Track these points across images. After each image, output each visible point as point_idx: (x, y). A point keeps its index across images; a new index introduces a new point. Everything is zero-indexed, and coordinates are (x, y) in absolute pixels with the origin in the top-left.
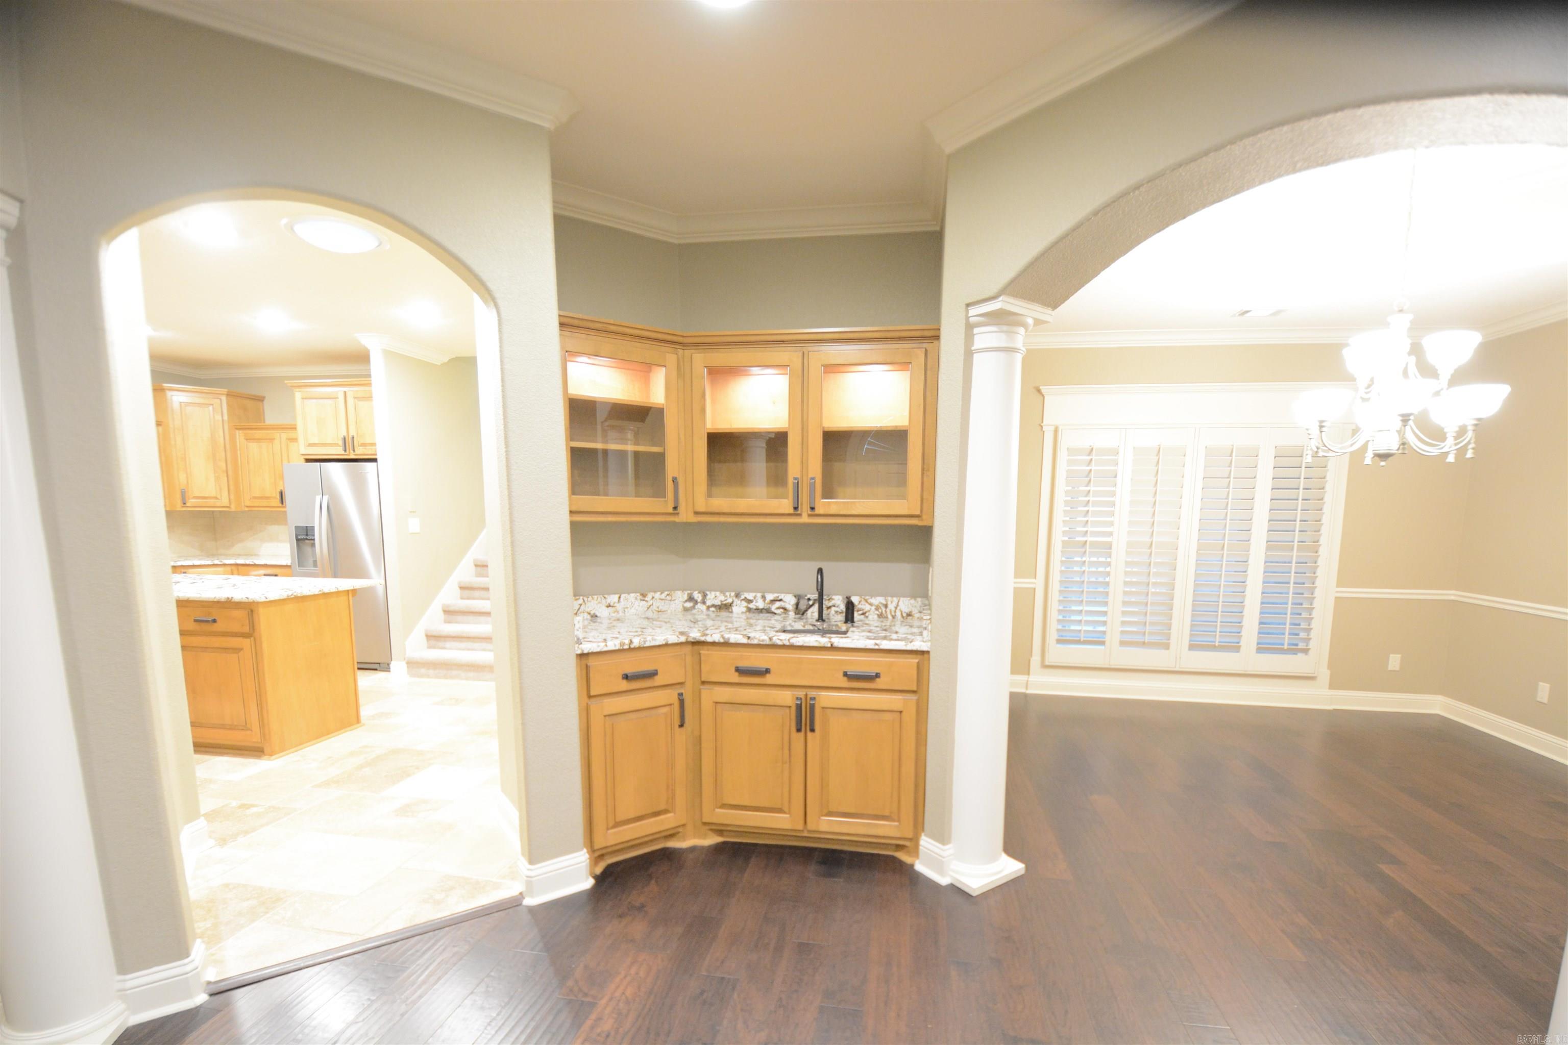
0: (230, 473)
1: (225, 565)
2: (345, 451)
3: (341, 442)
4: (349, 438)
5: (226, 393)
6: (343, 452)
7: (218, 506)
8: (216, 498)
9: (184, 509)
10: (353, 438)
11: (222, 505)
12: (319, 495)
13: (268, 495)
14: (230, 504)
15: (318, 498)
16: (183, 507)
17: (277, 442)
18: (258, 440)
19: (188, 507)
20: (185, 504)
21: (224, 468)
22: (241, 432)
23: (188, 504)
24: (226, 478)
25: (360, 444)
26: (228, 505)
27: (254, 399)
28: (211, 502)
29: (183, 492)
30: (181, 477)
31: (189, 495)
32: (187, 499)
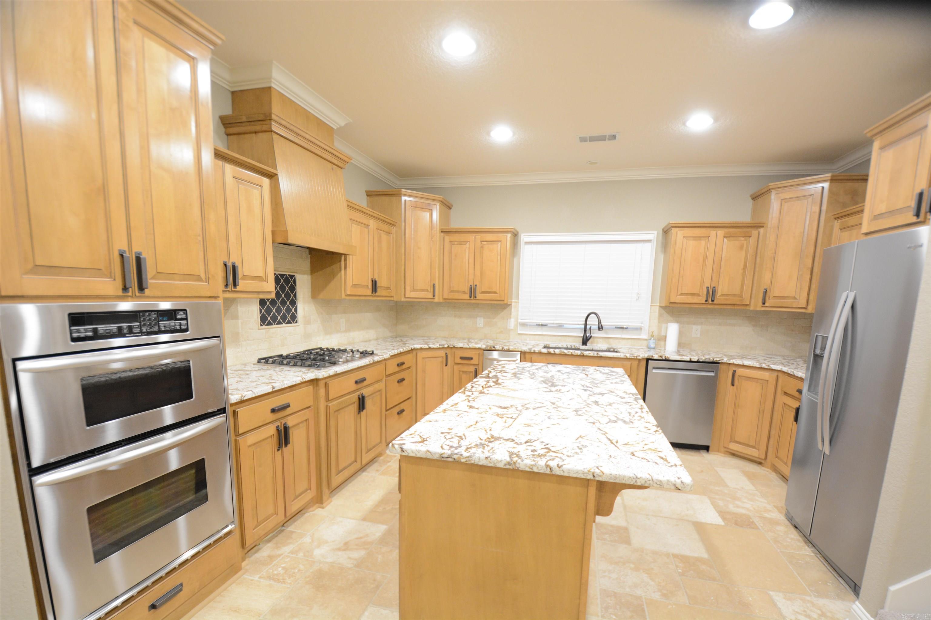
2: (917, 216)
3: (914, 203)
5: (829, 178)
6: (914, 220)
7: (795, 306)
8: (794, 298)
9: (763, 309)
11: (798, 306)
14: (807, 305)
16: (762, 307)
18: (850, 228)
19: (767, 307)
20: (764, 303)
21: (810, 265)
22: (838, 221)
23: (767, 304)
26: (805, 307)
28: (788, 302)
29: (766, 292)
30: (767, 277)
31: (770, 294)
32: (767, 298)
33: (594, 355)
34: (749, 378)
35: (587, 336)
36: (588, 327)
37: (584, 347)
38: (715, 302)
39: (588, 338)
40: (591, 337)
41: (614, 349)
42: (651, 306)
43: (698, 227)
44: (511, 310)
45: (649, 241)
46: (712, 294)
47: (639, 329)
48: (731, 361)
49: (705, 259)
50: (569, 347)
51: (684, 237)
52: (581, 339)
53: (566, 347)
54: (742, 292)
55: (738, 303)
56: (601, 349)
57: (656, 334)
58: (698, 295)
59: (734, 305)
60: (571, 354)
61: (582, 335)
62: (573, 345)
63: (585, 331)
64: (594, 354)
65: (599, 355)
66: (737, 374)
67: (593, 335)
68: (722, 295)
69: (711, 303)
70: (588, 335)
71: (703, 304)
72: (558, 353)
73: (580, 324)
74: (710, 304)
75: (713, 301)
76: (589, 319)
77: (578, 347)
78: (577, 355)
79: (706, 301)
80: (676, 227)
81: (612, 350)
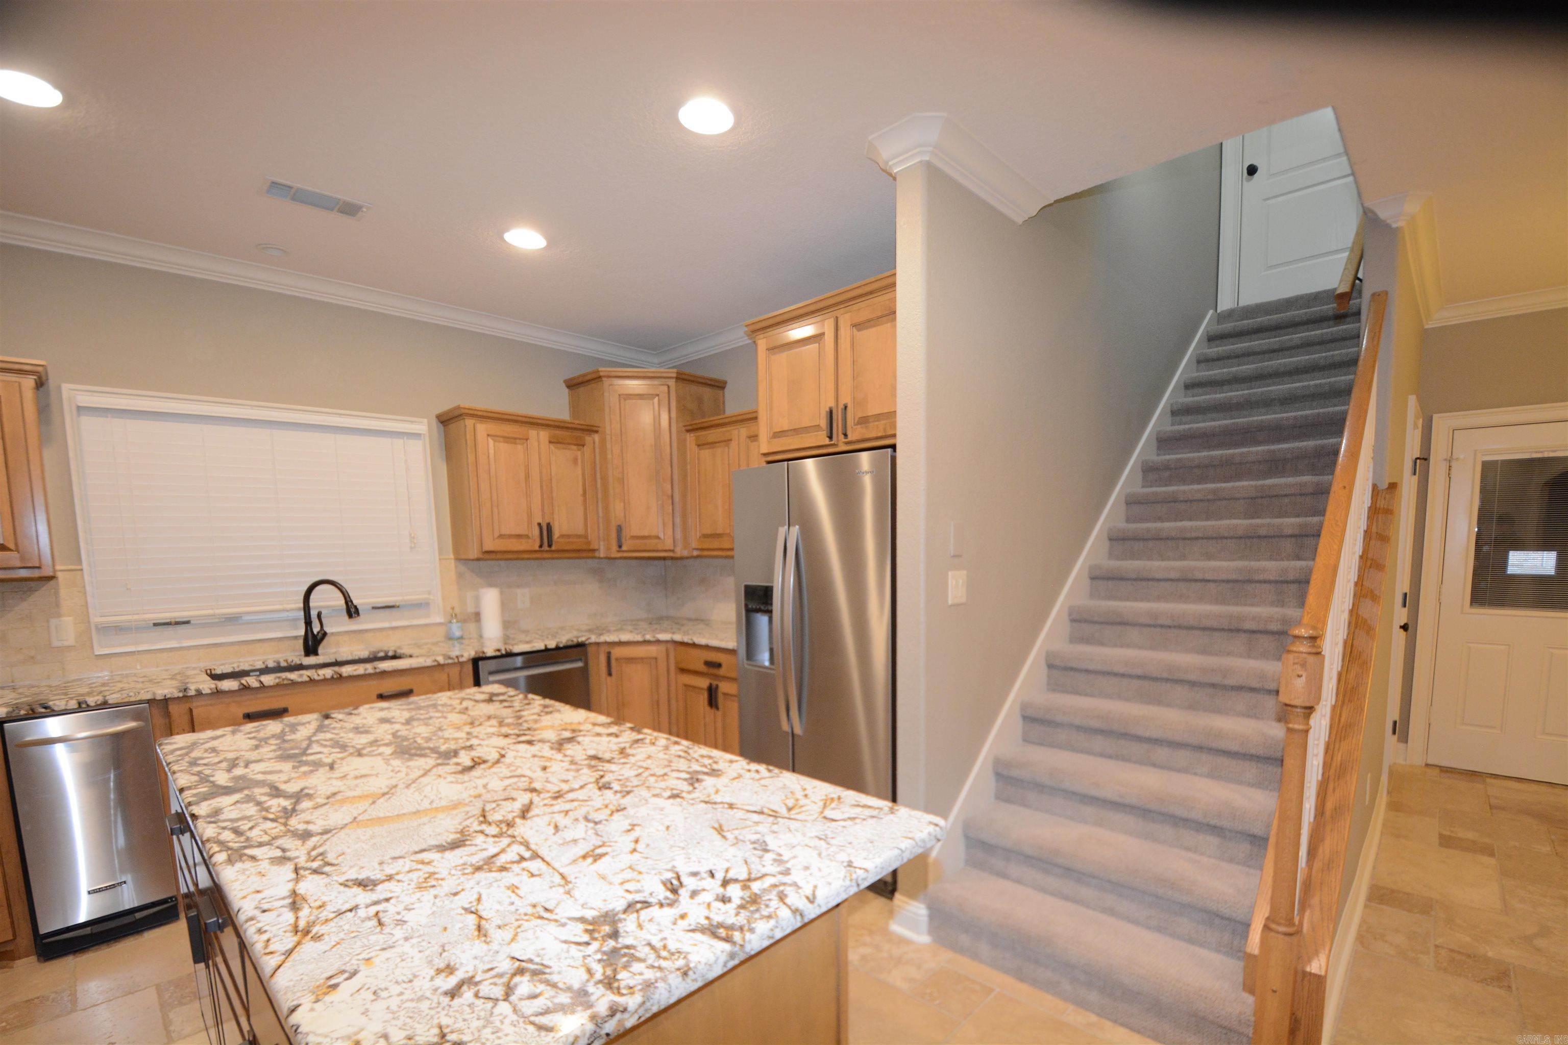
0: (677, 498)
1: (658, 642)
2: (831, 437)
3: (824, 423)
4: (837, 411)
5: (675, 376)
6: (827, 441)
7: (660, 548)
8: (658, 537)
9: (619, 554)
10: (846, 407)
11: (664, 547)
12: (783, 525)
13: (720, 531)
14: (675, 546)
15: (782, 530)
16: (618, 551)
17: (734, 444)
18: (711, 445)
19: (625, 551)
20: (620, 547)
21: (670, 492)
22: (692, 435)
23: (624, 548)
24: (671, 508)
25: (857, 419)
26: (672, 548)
27: (714, 386)
28: (651, 543)
29: (619, 529)
30: (617, 508)
31: (626, 533)
32: (623, 540)
33: (368, 672)
34: (631, 660)
35: (315, 633)
36: (314, 614)
37: (312, 660)
38: (553, 548)
39: (319, 637)
40: (325, 634)
41: (386, 652)
42: (440, 559)
43: (508, 420)
44: (56, 594)
45: (416, 436)
46: (547, 531)
47: (421, 606)
48: (602, 639)
49: (527, 477)
50: (271, 664)
51: (488, 435)
52: (301, 642)
53: (263, 666)
54: (586, 530)
55: (584, 547)
56: (357, 658)
57: (457, 610)
58: (527, 537)
59: (579, 551)
60: (308, 679)
61: (302, 632)
62: (281, 660)
63: (308, 623)
64: (366, 670)
65: (378, 671)
66: (613, 657)
67: (327, 629)
68: (562, 536)
69: (548, 549)
70: (316, 629)
71: (535, 551)
72: (272, 684)
73: (292, 610)
74: (547, 551)
75: (550, 546)
76: (313, 596)
77: (299, 662)
78: (325, 680)
79: (541, 546)
80: (473, 416)
81: (382, 654)
